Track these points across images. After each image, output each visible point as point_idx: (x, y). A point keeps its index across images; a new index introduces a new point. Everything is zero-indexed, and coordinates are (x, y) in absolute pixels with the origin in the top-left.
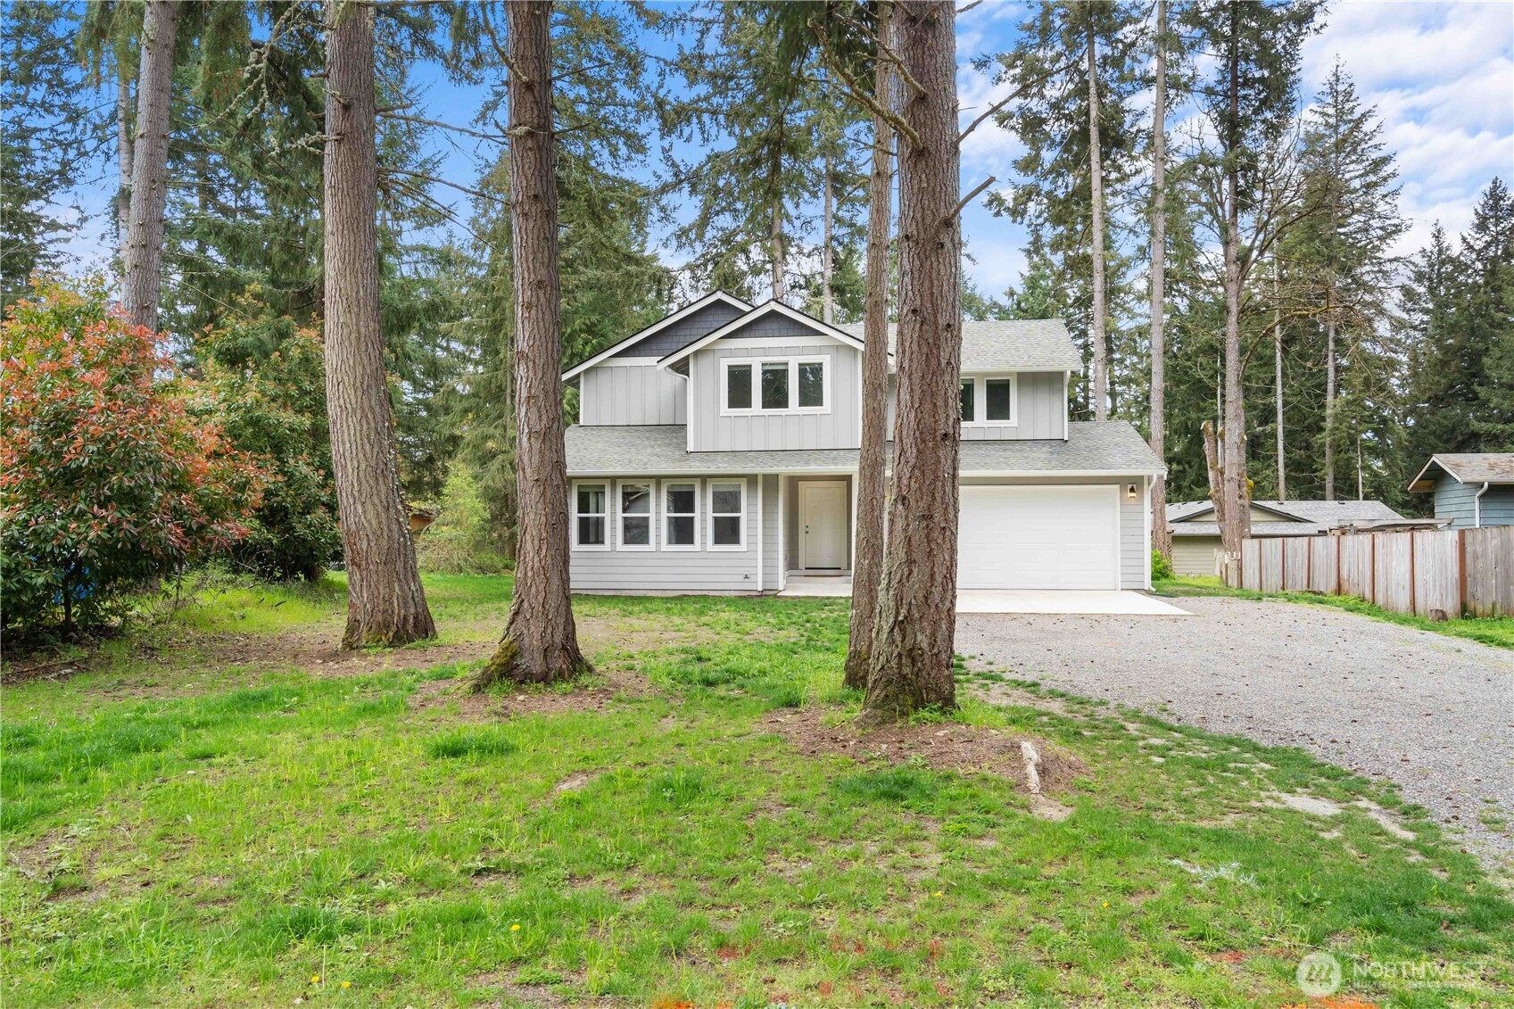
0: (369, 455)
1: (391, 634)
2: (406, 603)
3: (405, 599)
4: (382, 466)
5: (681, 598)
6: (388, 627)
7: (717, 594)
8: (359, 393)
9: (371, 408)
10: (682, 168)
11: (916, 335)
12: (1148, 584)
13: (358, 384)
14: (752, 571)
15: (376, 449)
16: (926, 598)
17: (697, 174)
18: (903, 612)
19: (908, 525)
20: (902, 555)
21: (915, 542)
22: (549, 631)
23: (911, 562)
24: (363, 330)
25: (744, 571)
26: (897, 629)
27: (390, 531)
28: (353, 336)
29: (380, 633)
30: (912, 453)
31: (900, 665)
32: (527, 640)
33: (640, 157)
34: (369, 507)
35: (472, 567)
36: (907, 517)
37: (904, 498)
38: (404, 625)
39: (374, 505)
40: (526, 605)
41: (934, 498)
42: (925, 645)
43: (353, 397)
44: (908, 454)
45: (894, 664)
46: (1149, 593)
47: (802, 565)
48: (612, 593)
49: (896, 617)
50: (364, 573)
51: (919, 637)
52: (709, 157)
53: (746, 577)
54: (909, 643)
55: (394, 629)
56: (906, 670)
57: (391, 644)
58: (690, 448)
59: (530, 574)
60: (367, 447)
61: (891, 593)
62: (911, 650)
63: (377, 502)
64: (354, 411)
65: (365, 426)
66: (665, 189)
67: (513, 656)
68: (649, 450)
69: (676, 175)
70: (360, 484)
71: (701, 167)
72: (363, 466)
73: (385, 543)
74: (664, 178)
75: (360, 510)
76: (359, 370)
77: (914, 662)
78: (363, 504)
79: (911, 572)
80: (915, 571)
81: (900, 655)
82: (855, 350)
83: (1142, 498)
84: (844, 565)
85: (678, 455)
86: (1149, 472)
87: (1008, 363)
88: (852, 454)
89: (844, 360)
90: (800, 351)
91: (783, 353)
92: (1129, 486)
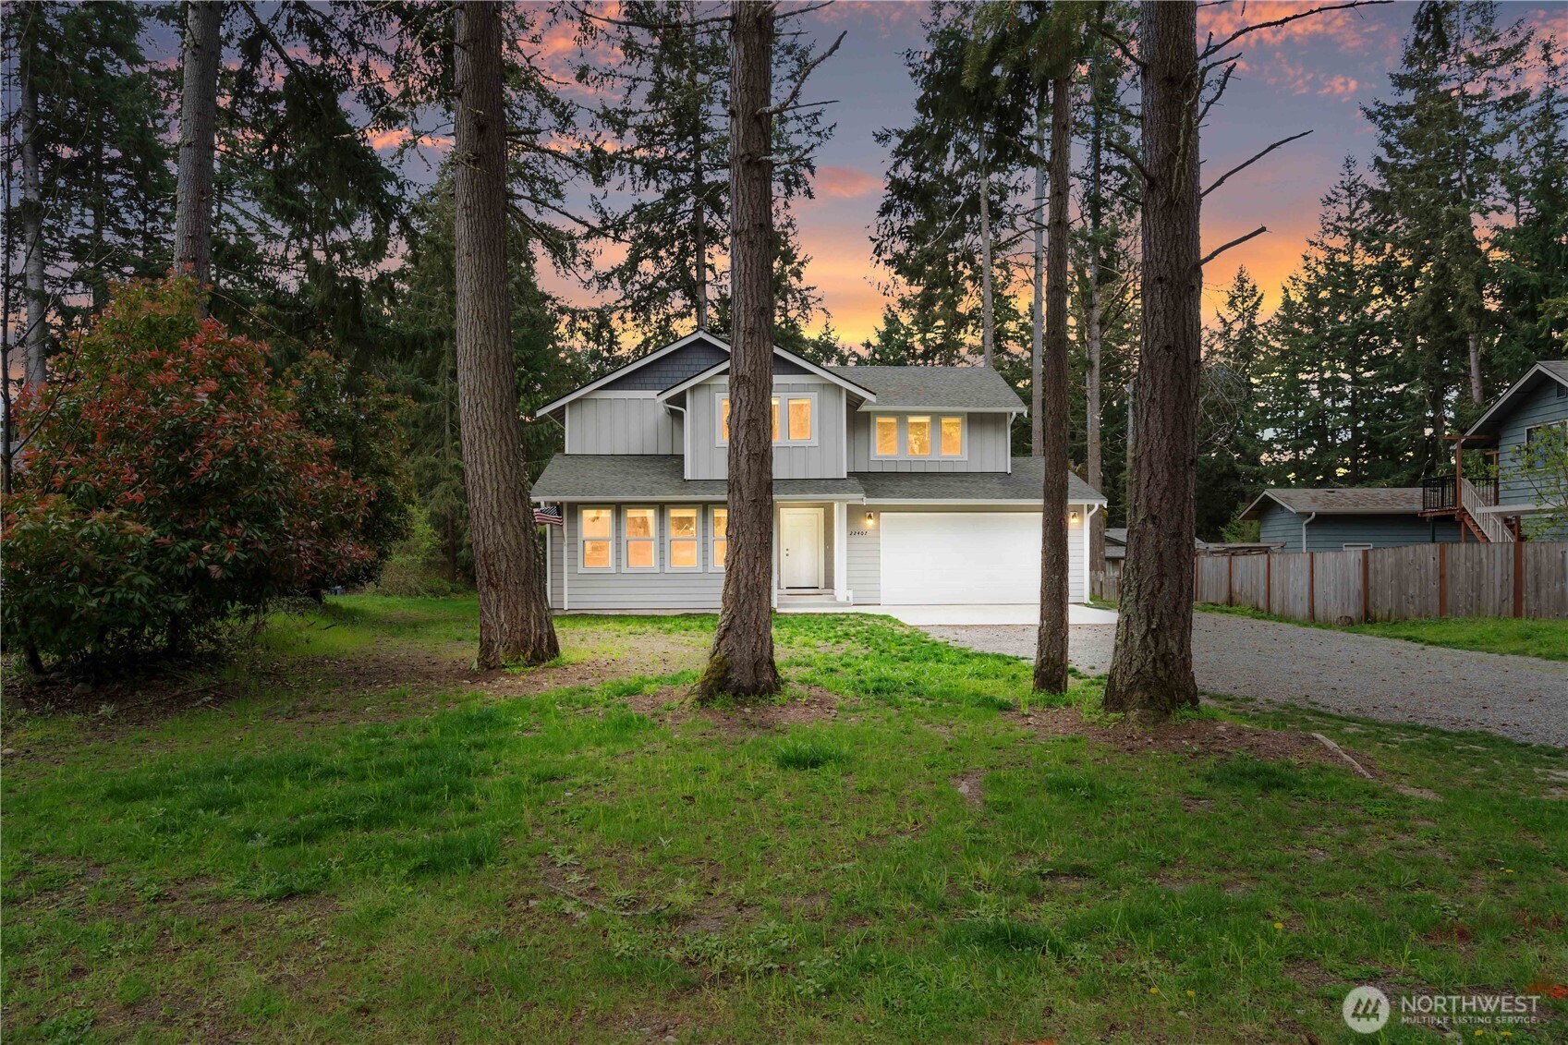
0: (508, 477)
1: (529, 653)
2: (541, 622)
3: (540, 619)
4: (520, 488)
6: (526, 647)
8: (498, 415)
9: (509, 430)
10: (609, 214)
11: (1168, 370)
12: (1087, 599)
13: (497, 406)
15: (514, 471)
16: (1175, 608)
17: (623, 221)
18: (1155, 621)
19: (1159, 542)
20: (1153, 569)
21: (1166, 556)
22: (759, 645)
23: (1161, 575)
24: (500, 352)
26: (1149, 637)
27: (528, 552)
28: (492, 357)
29: (519, 653)
30: (1163, 477)
31: (1155, 668)
32: (738, 656)
34: (510, 529)
36: (1157, 535)
37: (1154, 518)
38: (540, 645)
39: (513, 526)
40: (737, 621)
41: (1183, 518)
42: (1175, 650)
43: (492, 419)
44: (1160, 476)
45: (1148, 668)
46: (1088, 605)
47: (783, 585)
48: (618, 613)
49: (1148, 626)
50: (502, 594)
51: (1170, 644)
52: (635, 206)
54: (1162, 648)
55: (531, 648)
56: (1161, 673)
57: (530, 664)
58: (688, 476)
59: (743, 591)
60: (507, 469)
61: (1141, 603)
62: (1163, 655)
63: (515, 523)
64: (493, 433)
65: (504, 448)
66: (592, 234)
67: (727, 671)
68: (645, 477)
70: (500, 506)
71: (626, 216)
72: (503, 488)
73: (523, 563)
75: (499, 530)
76: (498, 392)
77: (1166, 665)
78: (502, 525)
79: (1162, 584)
80: (1167, 584)
81: (1154, 659)
82: (840, 388)
83: (1082, 524)
84: (822, 585)
85: (676, 482)
86: (1090, 502)
87: (961, 404)
88: (840, 484)
89: (830, 398)
90: (790, 388)
91: (774, 389)
92: (1072, 514)
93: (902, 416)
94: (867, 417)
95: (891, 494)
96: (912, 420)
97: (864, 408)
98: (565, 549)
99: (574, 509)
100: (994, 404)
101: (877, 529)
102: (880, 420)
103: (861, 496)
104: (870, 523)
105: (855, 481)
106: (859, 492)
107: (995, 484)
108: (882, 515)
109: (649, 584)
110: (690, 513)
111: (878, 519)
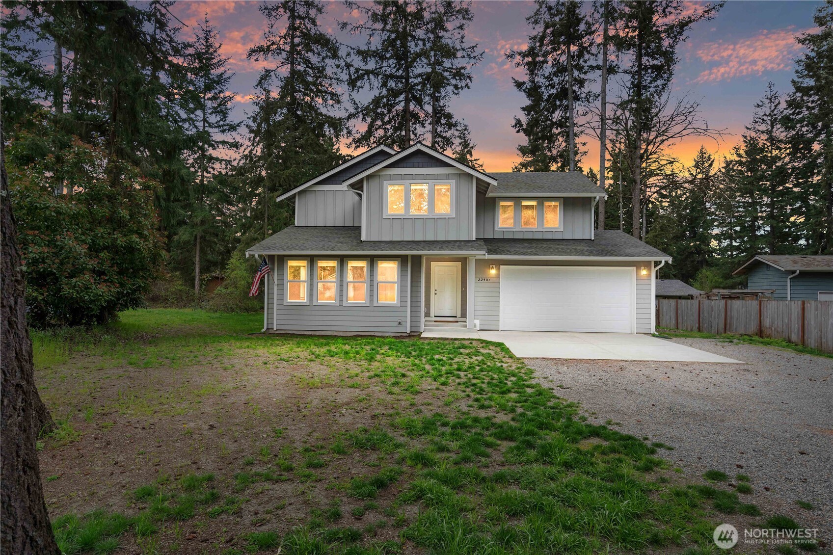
10: (359, 105)
12: (653, 331)
14: (403, 319)
17: (366, 109)
25: (398, 320)
33: (338, 106)
35: (240, 309)
46: (654, 335)
47: (432, 314)
48: (310, 333)
52: (373, 99)
53: (400, 323)
58: (363, 238)
66: (350, 116)
68: (336, 240)
69: (356, 109)
71: (369, 105)
74: (349, 111)
82: (471, 176)
83: (649, 275)
84: (459, 315)
85: (355, 242)
86: (657, 259)
87: (559, 192)
88: (470, 244)
89: (464, 183)
90: (436, 177)
91: (424, 178)
92: (643, 268)
93: (517, 200)
94: (494, 201)
95: (509, 252)
96: (525, 203)
97: (490, 194)
98: (275, 288)
99: (282, 260)
100: (583, 192)
101: (498, 276)
102: (502, 203)
103: (483, 252)
104: (493, 272)
105: (482, 243)
106: (483, 249)
107: (583, 246)
108: (501, 267)
109: (332, 313)
110: (362, 264)
111: (499, 269)
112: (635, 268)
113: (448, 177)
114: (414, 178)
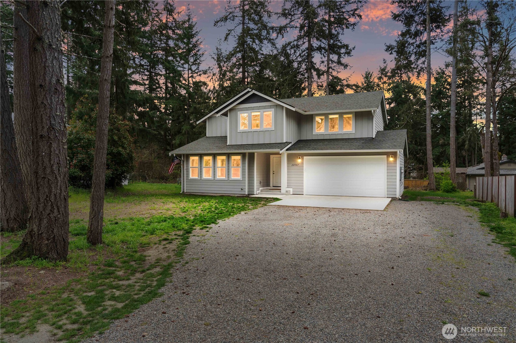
5: (222, 197)
7: (233, 195)
12: (398, 196)
14: (244, 187)
25: (241, 187)
47: (271, 185)
48: (201, 194)
53: (242, 189)
82: (283, 107)
83: (395, 161)
85: (224, 146)
87: (352, 109)
88: (279, 145)
89: (279, 110)
90: (265, 107)
91: (259, 108)
92: (391, 156)
93: (326, 115)
94: (312, 117)
96: (331, 117)
98: (185, 171)
99: (187, 156)
101: (302, 163)
102: (317, 117)
104: (299, 161)
108: (305, 157)
109: (209, 184)
110: (224, 157)
111: (303, 159)
112: (386, 156)
113: (270, 107)
114: (253, 109)
